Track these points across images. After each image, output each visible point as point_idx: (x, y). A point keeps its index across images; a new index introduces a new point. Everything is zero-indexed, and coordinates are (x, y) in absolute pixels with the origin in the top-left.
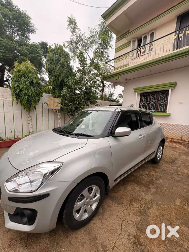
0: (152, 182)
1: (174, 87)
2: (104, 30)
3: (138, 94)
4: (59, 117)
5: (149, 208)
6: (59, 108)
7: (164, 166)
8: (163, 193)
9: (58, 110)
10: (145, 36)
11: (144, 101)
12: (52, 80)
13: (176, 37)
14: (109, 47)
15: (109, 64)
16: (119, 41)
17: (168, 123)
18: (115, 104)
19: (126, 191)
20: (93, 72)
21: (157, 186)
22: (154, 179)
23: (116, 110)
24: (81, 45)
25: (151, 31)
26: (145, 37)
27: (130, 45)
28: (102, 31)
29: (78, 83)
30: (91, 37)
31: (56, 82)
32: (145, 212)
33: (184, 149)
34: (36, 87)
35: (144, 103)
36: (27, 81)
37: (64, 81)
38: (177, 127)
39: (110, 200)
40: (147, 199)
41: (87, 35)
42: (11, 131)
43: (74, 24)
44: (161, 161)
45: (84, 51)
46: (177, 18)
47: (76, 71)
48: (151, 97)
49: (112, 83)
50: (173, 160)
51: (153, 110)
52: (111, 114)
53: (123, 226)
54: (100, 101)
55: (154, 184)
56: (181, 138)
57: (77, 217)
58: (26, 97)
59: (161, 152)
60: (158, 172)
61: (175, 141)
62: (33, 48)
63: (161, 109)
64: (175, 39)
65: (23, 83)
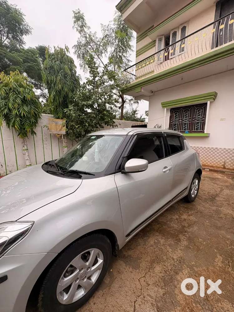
0: (183, 231)
1: (213, 99)
2: (122, 26)
3: (167, 110)
4: (64, 144)
5: (177, 273)
6: (64, 132)
7: (200, 206)
8: (198, 247)
9: (62, 135)
10: (174, 32)
11: (175, 118)
12: (52, 96)
13: (214, 30)
14: (128, 50)
15: (128, 72)
16: (141, 40)
17: (207, 146)
18: (139, 124)
19: (146, 246)
20: (108, 84)
21: (189, 237)
22: (186, 225)
23: (129, 134)
24: (91, 48)
25: (181, 24)
26: (175, 34)
27: (155, 46)
28: (118, 28)
29: (87, 98)
30: (106, 36)
31: (57, 98)
32: (172, 279)
33: (228, 180)
34: (30, 106)
35: (176, 122)
36: (17, 98)
37: (68, 96)
38: (218, 152)
39: (122, 262)
40: (175, 257)
41: (100, 35)
42: (2, 165)
43: (82, 21)
44: (196, 199)
45: (96, 57)
46: (216, 5)
47: (84, 83)
48: (184, 113)
49: (133, 97)
50: (212, 197)
51: (187, 130)
52: (122, 139)
53: (137, 306)
54: (120, 121)
55: (186, 233)
56: (224, 165)
57: (64, 299)
58: (18, 119)
59: (197, 187)
60: (191, 215)
61: (216, 169)
62: (27, 55)
63: (197, 129)
64: (213, 33)
65: (12, 101)
